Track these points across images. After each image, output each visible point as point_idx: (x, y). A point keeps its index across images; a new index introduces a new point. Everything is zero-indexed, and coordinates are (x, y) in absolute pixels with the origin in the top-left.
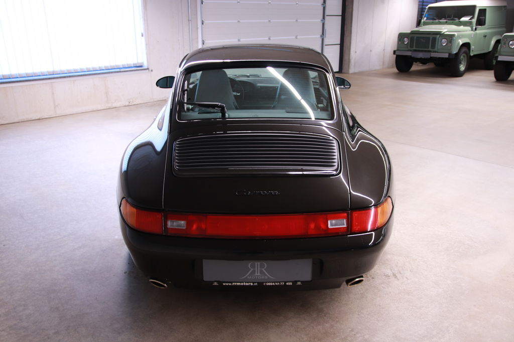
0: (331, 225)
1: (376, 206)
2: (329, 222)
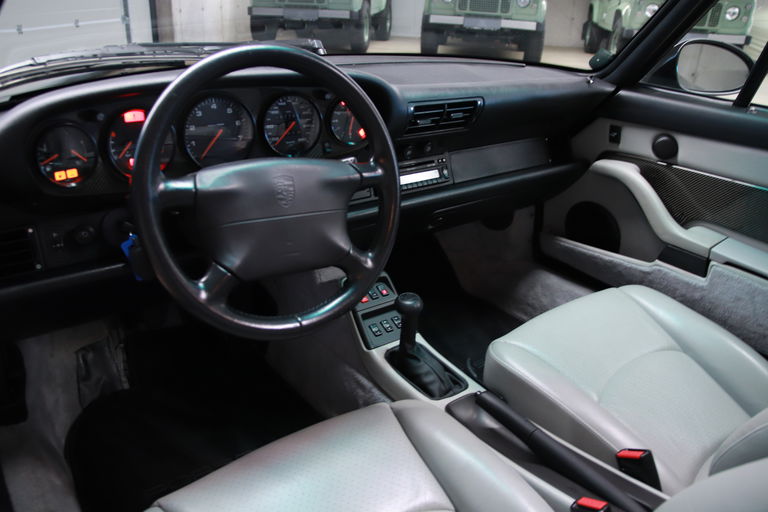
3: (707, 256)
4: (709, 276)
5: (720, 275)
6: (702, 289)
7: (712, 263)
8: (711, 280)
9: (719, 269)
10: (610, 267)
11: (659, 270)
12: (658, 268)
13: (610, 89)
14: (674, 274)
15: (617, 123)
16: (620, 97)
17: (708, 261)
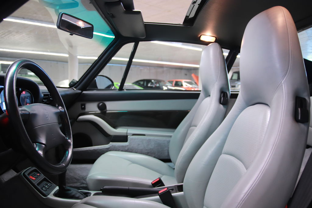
3: (126, 135)
4: (129, 140)
5: (132, 139)
6: (127, 146)
7: (128, 136)
8: (130, 142)
9: (131, 137)
10: (95, 151)
11: (113, 146)
12: (112, 145)
13: (80, 91)
14: (117, 145)
15: (83, 103)
16: (83, 93)
17: (127, 136)
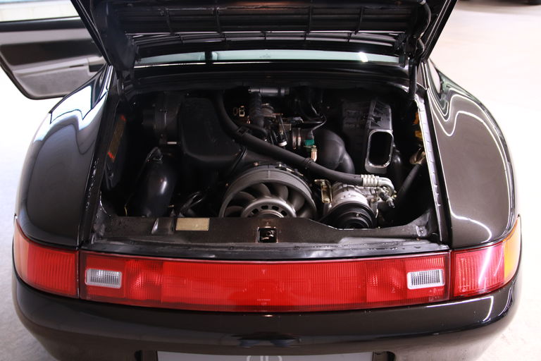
0: (414, 282)
1: (497, 241)
2: (409, 275)
